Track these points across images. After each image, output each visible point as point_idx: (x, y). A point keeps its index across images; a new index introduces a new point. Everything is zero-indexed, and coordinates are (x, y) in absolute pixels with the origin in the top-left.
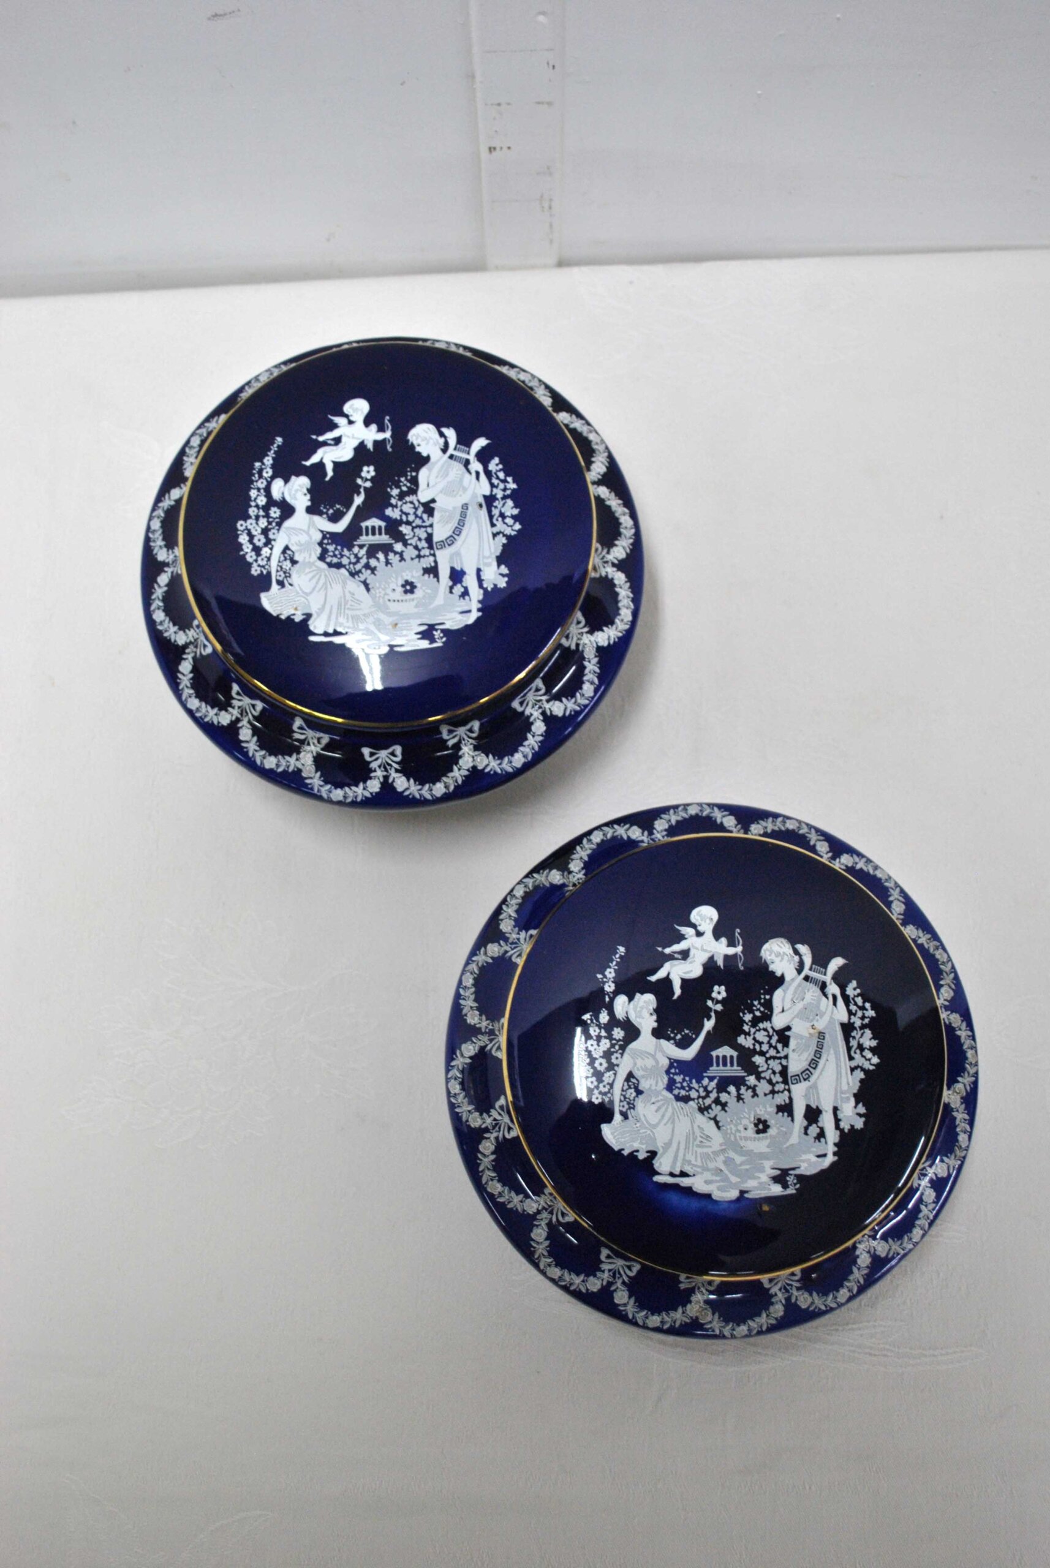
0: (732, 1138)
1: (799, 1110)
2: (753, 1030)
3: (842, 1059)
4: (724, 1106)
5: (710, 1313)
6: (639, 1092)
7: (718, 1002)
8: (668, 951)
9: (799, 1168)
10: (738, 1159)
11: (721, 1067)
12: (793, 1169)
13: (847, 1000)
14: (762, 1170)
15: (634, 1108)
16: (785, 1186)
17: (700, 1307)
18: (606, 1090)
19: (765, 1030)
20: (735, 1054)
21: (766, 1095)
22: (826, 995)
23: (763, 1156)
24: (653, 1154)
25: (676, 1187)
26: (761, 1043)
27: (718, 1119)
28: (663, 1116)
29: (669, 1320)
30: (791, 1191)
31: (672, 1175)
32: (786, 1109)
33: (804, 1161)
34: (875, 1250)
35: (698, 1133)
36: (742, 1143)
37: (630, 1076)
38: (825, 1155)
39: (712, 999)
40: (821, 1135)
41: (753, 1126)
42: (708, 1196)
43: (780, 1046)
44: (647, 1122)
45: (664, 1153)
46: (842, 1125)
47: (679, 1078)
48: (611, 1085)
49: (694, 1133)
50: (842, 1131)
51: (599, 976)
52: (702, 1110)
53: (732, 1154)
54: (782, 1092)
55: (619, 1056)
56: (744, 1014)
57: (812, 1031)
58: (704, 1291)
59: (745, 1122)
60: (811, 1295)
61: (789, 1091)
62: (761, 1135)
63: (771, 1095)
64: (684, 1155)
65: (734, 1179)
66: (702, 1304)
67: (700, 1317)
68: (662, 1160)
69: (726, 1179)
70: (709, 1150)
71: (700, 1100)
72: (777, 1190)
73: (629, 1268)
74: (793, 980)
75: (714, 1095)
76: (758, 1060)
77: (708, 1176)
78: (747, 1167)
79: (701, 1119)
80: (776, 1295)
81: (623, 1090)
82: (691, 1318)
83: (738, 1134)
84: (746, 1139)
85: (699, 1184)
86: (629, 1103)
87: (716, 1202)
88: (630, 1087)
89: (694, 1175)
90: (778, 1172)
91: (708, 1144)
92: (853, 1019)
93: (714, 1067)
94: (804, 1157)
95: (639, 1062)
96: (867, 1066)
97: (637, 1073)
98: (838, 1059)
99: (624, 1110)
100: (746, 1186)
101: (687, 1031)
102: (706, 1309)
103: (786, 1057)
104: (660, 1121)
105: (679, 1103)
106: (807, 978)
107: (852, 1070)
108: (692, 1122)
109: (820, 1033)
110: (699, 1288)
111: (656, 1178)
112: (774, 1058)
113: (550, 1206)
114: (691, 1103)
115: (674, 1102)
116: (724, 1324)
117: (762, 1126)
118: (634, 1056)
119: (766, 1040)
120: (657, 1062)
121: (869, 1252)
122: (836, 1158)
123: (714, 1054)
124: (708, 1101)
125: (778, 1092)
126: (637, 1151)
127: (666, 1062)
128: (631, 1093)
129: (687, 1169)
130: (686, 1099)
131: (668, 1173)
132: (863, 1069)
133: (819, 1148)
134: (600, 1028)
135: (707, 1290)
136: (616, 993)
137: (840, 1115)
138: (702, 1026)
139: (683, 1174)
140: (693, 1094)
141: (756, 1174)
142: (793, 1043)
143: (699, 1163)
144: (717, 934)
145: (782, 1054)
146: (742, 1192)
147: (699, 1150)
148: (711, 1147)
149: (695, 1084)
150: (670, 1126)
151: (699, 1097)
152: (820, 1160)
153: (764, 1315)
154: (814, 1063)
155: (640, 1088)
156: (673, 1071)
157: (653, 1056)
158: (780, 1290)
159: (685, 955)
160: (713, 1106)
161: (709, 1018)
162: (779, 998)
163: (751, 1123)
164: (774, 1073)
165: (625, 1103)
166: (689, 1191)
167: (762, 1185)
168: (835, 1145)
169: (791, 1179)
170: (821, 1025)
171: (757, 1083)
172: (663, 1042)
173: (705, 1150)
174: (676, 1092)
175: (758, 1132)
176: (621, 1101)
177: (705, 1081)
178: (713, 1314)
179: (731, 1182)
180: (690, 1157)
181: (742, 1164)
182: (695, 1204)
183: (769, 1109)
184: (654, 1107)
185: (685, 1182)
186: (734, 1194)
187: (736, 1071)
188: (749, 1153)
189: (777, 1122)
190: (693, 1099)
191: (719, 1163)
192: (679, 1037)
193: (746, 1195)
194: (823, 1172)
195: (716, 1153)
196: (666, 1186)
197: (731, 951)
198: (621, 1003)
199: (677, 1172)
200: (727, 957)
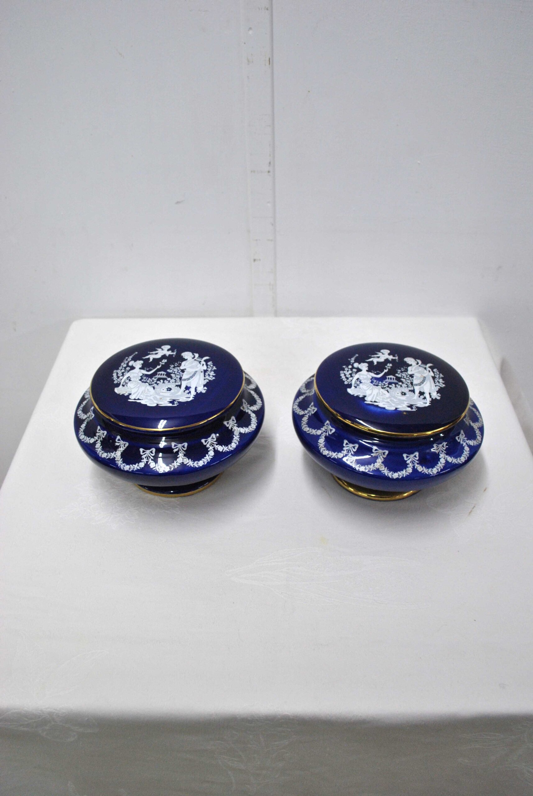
0: (393, 395)
1: (417, 392)
2: (401, 373)
3: (432, 383)
4: (390, 388)
5: (384, 467)
6: (361, 382)
7: (389, 367)
8: (372, 356)
9: (417, 405)
10: (395, 400)
11: (390, 380)
12: (415, 405)
13: (434, 372)
14: (404, 404)
15: (359, 386)
16: (412, 408)
17: (380, 464)
18: (350, 381)
19: (405, 374)
20: (395, 378)
21: (405, 387)
22: (426, 370)
23: (404, 400)
24: (365, 396)
25: (373, 405)
26: (404, 376)
27: (388, 390)
28: (369, 388)
29: (368, 468)
30: (414, 410)
31: (371, 401)
32: (413, 391)
33: (419, 403)
34: (447, 459)
35: (381, 393)
36: (397, 397)
37: (358, 379)
38: (426, 403)
39: (387, 366)
40: (425, 398)
41: (400, 393)
42: (384, 408)
43: (410, 378)
44: (363, 389)
45: (368, 396)
46: (432, 397)
47: (375, 381)
48: (351, 380)
49: (379, 393)
50: (432, 399)
51: (349, 359)
52: (383, 388)
53: (393, 399)
54: (411, 387)
55: (354, 374)
56: (398, 370)
57: (421, 376)
58: (382, 458)
59: (398, 392)
60: (422, 467)
61: (413, 387)
62: (403, 396)
63: (407, 388)
64: (376, 397)
65: (393, 405)
66: (381, 463)
67: (380, 468)
68: (368, 398)
69: (391, 404)
70: (385, 397)
71: (382, 386)
72: (409, 409)
73: (354, 447)
74: (415, 366)
75: (387, 385)
76: (402, 379)
77: (384, 403)
78: (398, 402)
79: (382, 390)
80: (409, 464)
81: (355, 381)
82: (377, 468)
83: (395, 395)
84: (398, 396)
85: (381, 405)
86: (357, 385)
87: (386, 410)
88: (358, 381)
89: (379, 402)
90: (409, 405)
91: (384, 396)
92: (436, 376)
93: (387, 379)
94: (418, 402)
95: (361, 376)
96: (441, 386)
97: (360, 378)
98: (430, 383)
99: (355, 386)
100: (397, 407)
101: (378, 371)
102: (382, 465)
103: (412, 380)
104: (368, 389)
105: (375, 386)
106: (420, 366)
107: (436, 386)
108: (379, 391)
109: (424, 377)
110: (380, 456)
111: (365, 402)
112: (408, 380)
113: (326, 430)
114: (379, 386)
115: (373, 386)
116: (389, 472)
117: (404, 394)
118: (360, 375)
119: (405, 376)
120: (368, 377)
121: (444, 458)
122: (430, 405)
123: (387, 377)
124: (385, 387)
125: (410, 387)
126: (359, 395)
127: (371, 377)
128: (358, 383)
129: (376, 401)
130: (377, 385)
131: (370, 401)
132: (439, 386)
133: (425, 401)
134: (348, 369)
135: (383, 457)
136: (354, 363)
137: (431, 395)
138: (383, 371)
139: (375, 402)
140: (380, 384)
141: (402, 405)
142: (415, 378)
143: (381, 399)
144: (389, 354)
145: (411, 379)
146: (396, 408)
147: (382, 397)
148: (385, 396)
149: (380, 382)
150: (371, 391)
151: (382, 385)
152: (424, 404)
153: (404, 471)
154: (422, 382)
155: (361, 381)
156: (373, 379)
157: (367, 376)
158: (411, 462)
159: (378, 357)
160: (387, 388)
161: (386, 369)
162: (409, 368)
163: (400, 392)
164: (408, 383)
165: (356, 384)
166: (377, 406)
167: (403, 407)
168: (430, 401)
169: (414, 407)
170: (425, 375)
171: (402, 384)
172: (370, 373)
173: (384, 397)
174: (374, 384)
175: (402, 395)
176: (354, 384)
177: (384, 382)
178: (385, 467)
179: (392, 406)
180: (377, 398)
181: (397, 401)
182: (379, 410)
183: (406, 390)
184: (366, 386)
185: (376, 404)
186: (393, 408)
187: (395, 381)
188: (399, 399)
189: (409, 394)
190: (380, 386)
191: (389, 400)
192: (375, 372)
193: (398, 409)
194: (425, 407)
195: (388, 398)
196: (369, 404)
197: (394, 358)
198: (356, 365)
199: (373, 401)
200: (392, 359)
